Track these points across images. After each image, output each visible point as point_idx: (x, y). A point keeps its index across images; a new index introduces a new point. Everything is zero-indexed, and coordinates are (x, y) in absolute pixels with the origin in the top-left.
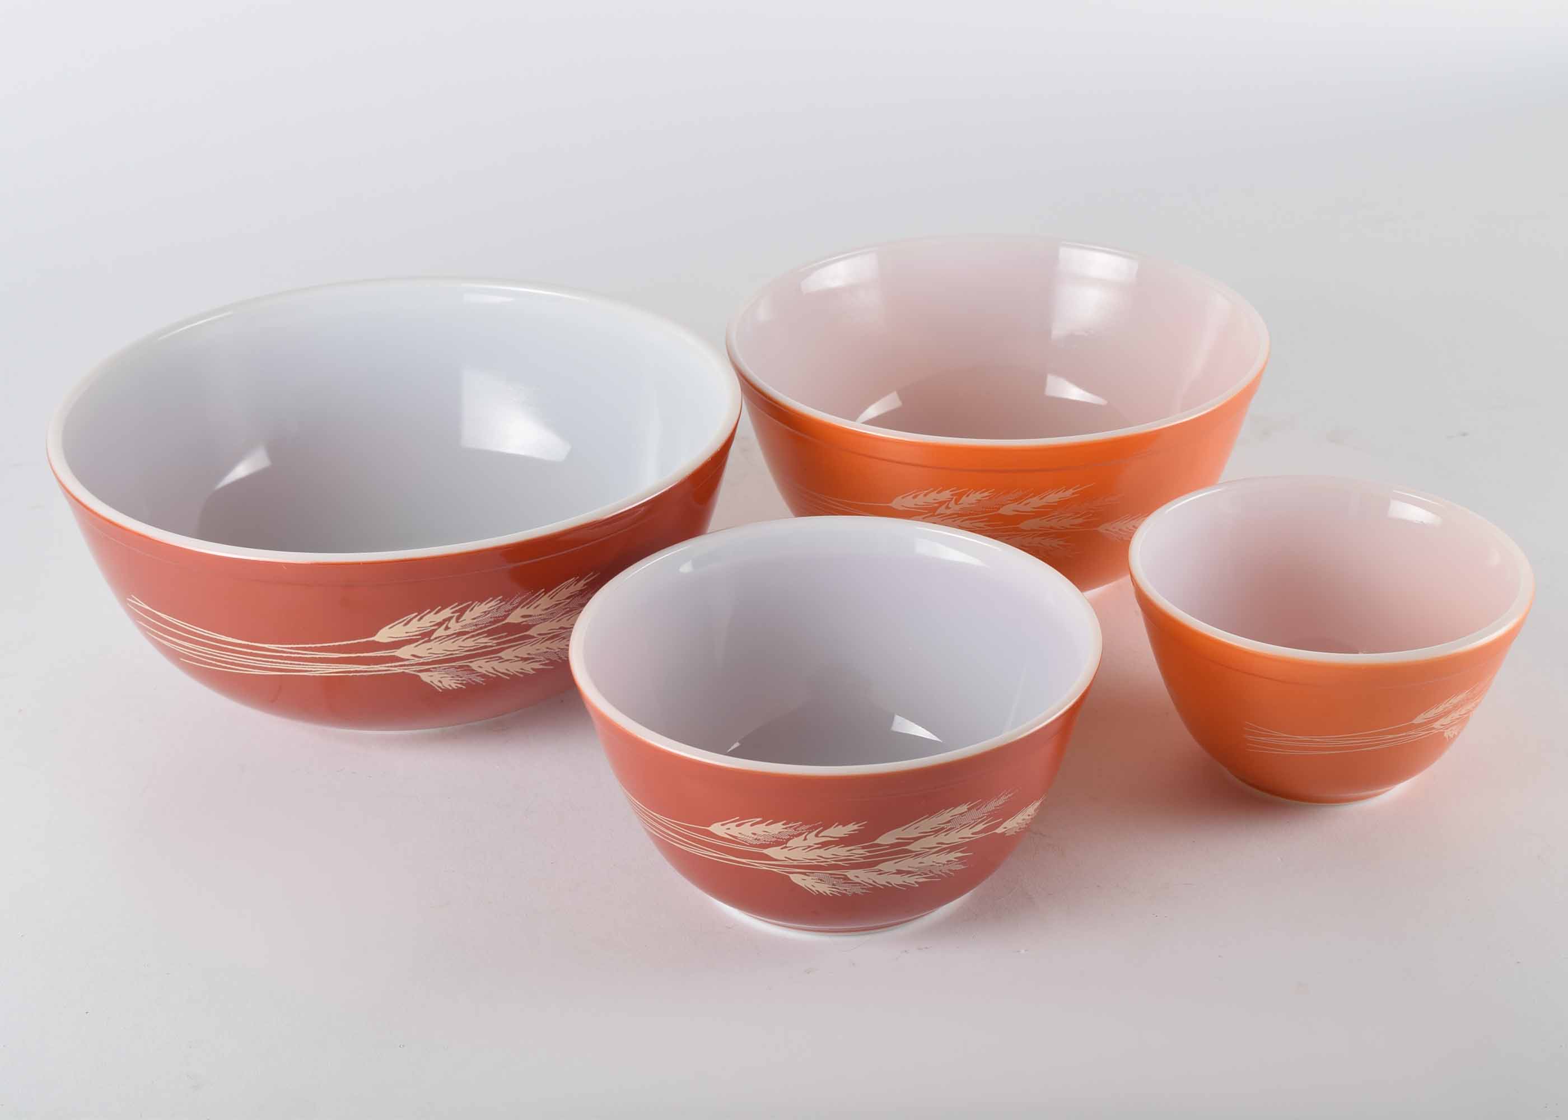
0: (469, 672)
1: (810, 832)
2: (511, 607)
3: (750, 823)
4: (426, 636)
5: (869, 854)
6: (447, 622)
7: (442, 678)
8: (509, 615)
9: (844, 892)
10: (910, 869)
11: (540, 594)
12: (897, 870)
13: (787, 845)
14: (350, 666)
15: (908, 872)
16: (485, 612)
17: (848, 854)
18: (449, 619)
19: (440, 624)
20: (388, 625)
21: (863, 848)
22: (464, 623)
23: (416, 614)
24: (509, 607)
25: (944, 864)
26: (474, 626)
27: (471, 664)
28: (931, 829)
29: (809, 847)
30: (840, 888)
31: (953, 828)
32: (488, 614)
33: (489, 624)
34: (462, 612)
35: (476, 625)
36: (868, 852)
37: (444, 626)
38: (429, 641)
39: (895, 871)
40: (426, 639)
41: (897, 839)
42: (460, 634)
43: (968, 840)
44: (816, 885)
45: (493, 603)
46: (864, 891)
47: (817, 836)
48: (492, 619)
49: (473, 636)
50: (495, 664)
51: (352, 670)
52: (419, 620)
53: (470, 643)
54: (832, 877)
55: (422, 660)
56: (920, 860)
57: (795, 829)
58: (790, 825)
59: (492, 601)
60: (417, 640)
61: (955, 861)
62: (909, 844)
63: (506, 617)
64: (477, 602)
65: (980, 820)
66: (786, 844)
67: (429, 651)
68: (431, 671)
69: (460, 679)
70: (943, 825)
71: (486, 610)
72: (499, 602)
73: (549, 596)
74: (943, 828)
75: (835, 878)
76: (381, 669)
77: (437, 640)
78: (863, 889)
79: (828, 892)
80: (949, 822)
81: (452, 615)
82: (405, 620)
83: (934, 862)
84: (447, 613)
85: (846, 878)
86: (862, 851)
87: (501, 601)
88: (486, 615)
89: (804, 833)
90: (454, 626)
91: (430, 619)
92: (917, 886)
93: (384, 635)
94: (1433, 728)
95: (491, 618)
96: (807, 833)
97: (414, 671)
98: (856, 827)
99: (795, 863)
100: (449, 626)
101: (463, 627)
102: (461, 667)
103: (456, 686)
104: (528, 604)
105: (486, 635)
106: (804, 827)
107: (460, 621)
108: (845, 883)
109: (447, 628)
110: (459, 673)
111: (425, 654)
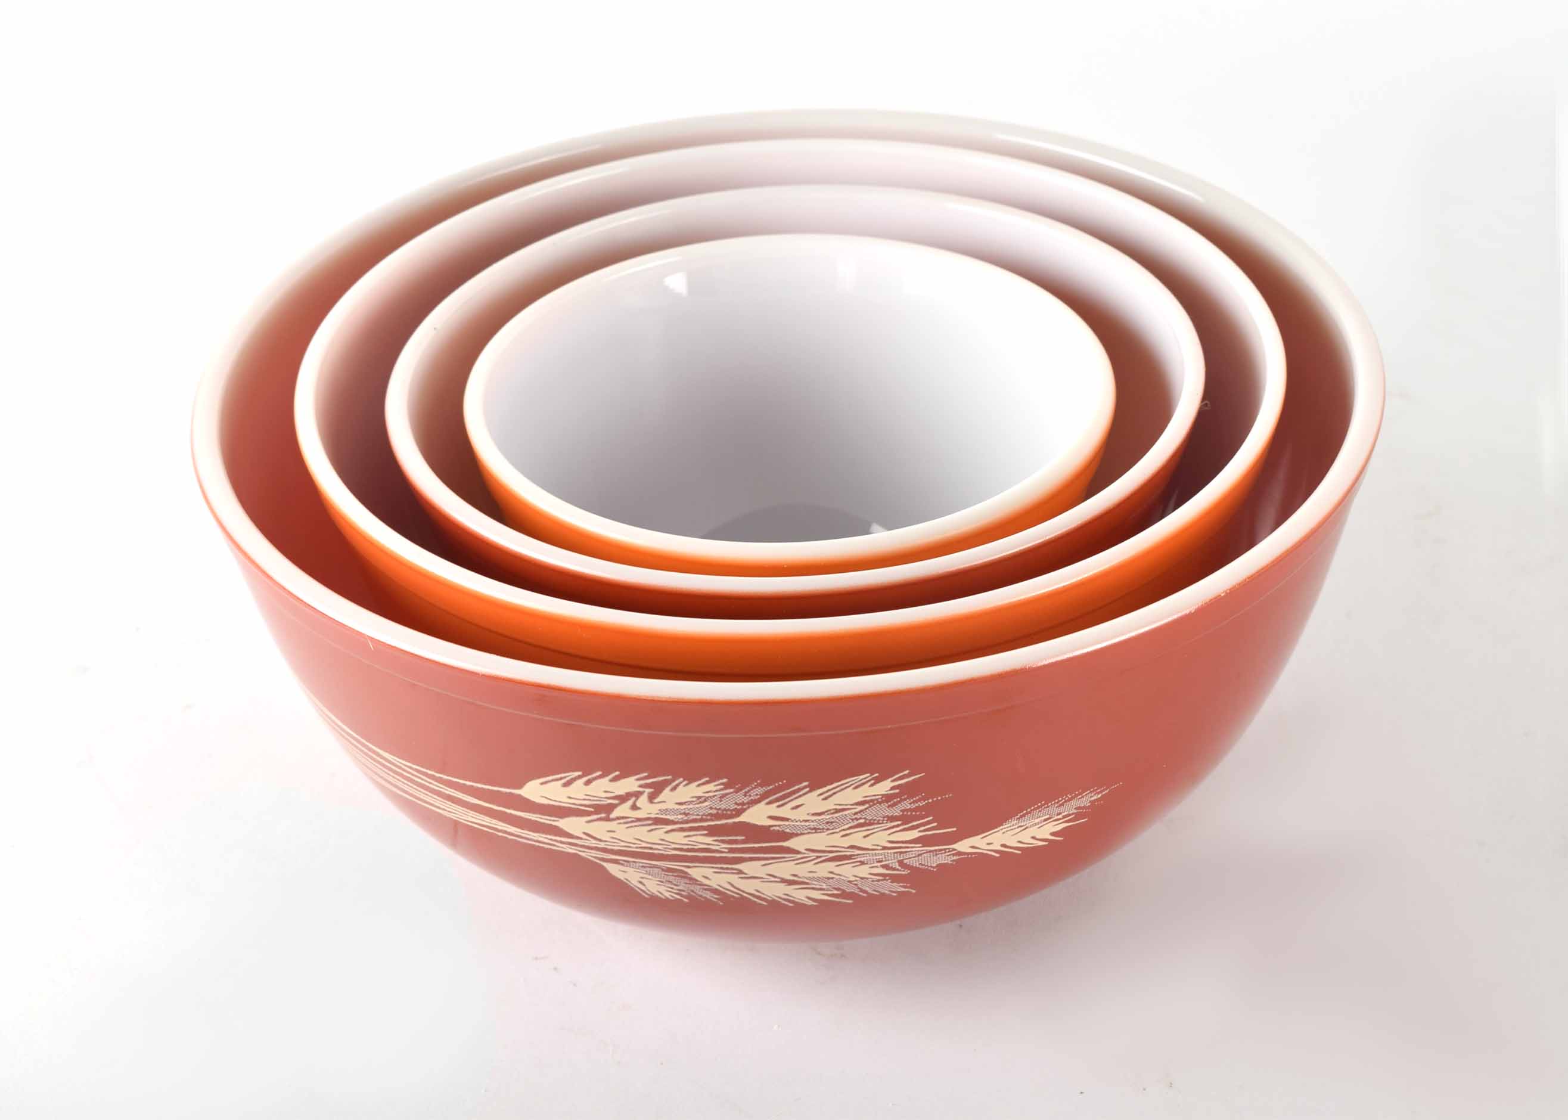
0: (687, 881)
2: (746, 800)
4: (603, 810)
6: (633, 799)
7: (642, 878)
8: (743, 810)
11: (799, 790)
14: (494, 821)
16: (699, 798)
18: (637, 795)
19: (623, 799)
20: (539, 777)
22: (663, 806)
23: (580, 773)
24: (740, 797)
26: (681, 814)
27: (688, 870)
32: (705, 801)
33: (709, 817)
34: (657, 790)
35: (686, 814)
37: (630, 803)
38: (608, 819)
40: (603, 815)
42: (658, 821)
45: (711, 787)
48: (715, 811)
49: (682, 830)
50: (734, 879)
51: (500, 828)
52: (588, 783)
53: (679, 839)
55: (602, 845)
59: (707, 782)
60: (589, 814)
63: (739, 813)
64: (681, 779)
67: (612, 835)
68: (622, 865)
69: (675, 887)
71: (701, 794)
72: (722, 787)
73: (821, 794)
76: (540, 839)
77: (622, 821)
81: (641, 789)
82: (565, 777)
84: (630, 784)
87: (726, 786)
88: (701, 803)
90: (647, 808)
91: (603, 788)
93: (534, 790)
95: (711, 808)
97: (595, 857)
100: (638, 804)
101: (664, 811)
102: (669, 870)
103: (672, 896)
104: (777, 800)
105: (706, 832)
107: (656, 801)
109: (634, 807)
110: (671, 879)
111: (606, 837)
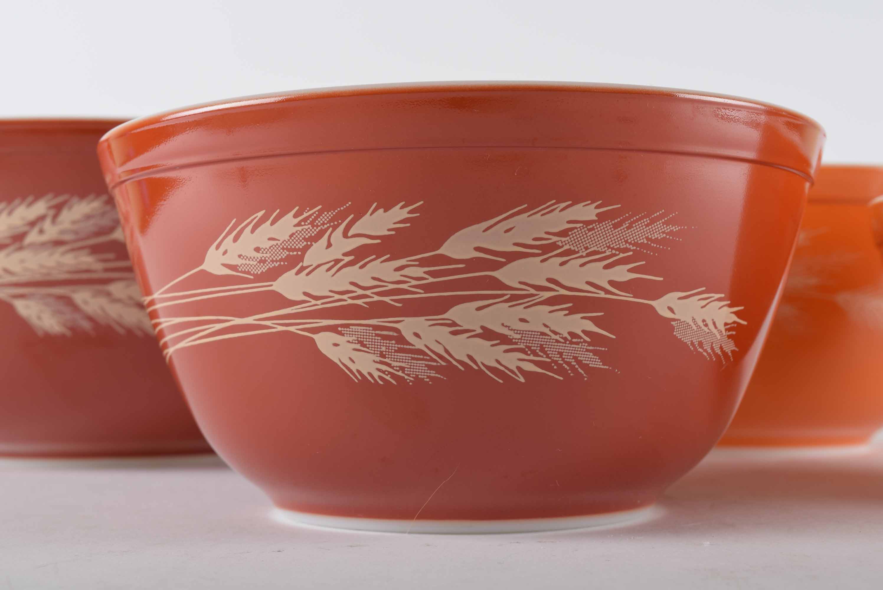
0: (72, 309)
1: (335, 228)
3: (250, 227)
4: (17, 240)
5: (431, 280)
6: (41, 222)
7: (40, 312)
8: (118, 228)
9: (400, 373)
10: (505, 331)
12: (482, 327)
13: (305, 264)
15: (504, 340)
16: (88, 216)
17: (397, 276)
18: (44, 217)
19: (32, 224)
21: (422, 263)
22: (61, 227)
25: (565, 339)
26: (74, 234)
27: (74, 296)
28: (535, 239)
29: (337, 261)
30: (394, 364)
31: (575, 252)
32: (92, 219)
33: (92, 236)
35: (78, 234)
36: (432, 274)
37: (38, 227)
38: (21, 248)
39: (480, 331)
40: (19, 245)
41: (477, 249)
42: (58, 243)
43: (602, 295)
44: (355, 355)
46: (433, 374)
47: (345, 235)
48: (98, 230)
49: (74, 250)
50: (103, 301)
52: (10, 213)
53: (71, 260)
54: (377, 335)
55: (14, 279)
56: (520, 311)
57: (312, 223)
58: (305, 215)
60: (7, 246)
61: (585, 341)
62: (498, 266)
63: (113, 230)
64: (77, 199)
66: (302, 261)
67: (23, 266)
68: (27, 299)
69: (62, 318)
70: (555, 239)
71: (89, 213)
74: (554, 246)
75: (384, 337)
77: (31, 248)
78: (430, 367)
79: (376, 374)
80: (564, 233)
81: (47, 212)
83: (546, 326)
84: (40, 207)
85: (401, 339)
86: (419, 272)
88: (89, 220)
89: (325, 231)
90: (50, 231)
91: (20, 215)
92: (522, 380)
95: (95, 227)
96: (331, 229)
97: (7, 296)
98: (404, 214)
99: (319, 305)
100: (44, 229)
102: (61, 297)
103: (60, 331)
105: (89, 251)
106: (327, 216)
107: (56, 222)
108: (400, 350)
109: (41, 232)
110: (61, 309)
111: (16, 268)
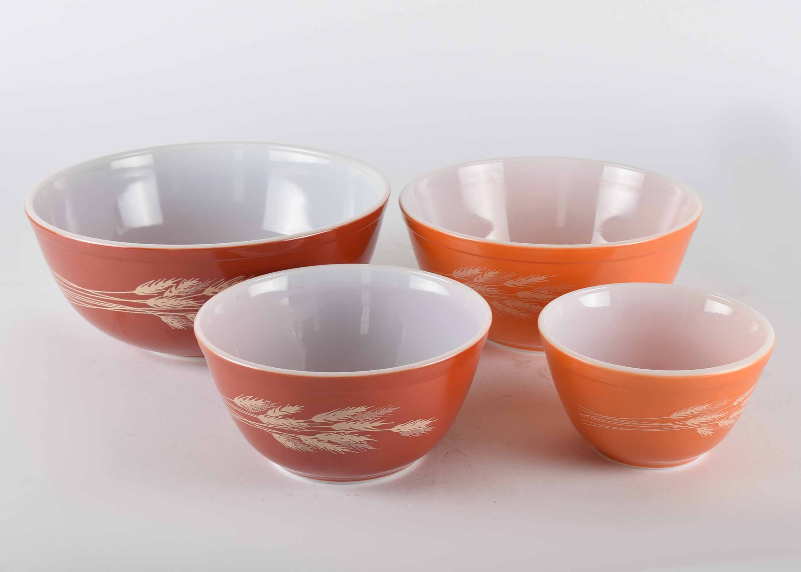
0: (186, 320)
1: (276, 408)
2: (205, 286)
3: (249, 399)
4: (160, 294)
5: (309, 427)
6: (170, 289)
7: (172, 321)
8: (204, 290)
9: (301, 449)
10: (336, 441)
11: (221, 282)
12: (328, 440)
13: (267, 415)
14: (126, 307)
15: (336, 443)
16: (191, 286)
17: (298, 424)
18: (171, 287)
19: (167, 289)
20: (141, 285)
21: (306, 422)
22: (179, 290)
23: (154, 281)
24: (203, 285)
25: (358, 443)
26: (185, 293)
27: (187, 315)
28: (344, 418)
29: (278, 417)
30: (299, 446)
31: (359, 420)
32: (192, 287)
33: (194, 294)
34: (178, 283)
35: (187, 293)
36: (310, 425)
37: (169, 290)
38: (162, 298)
39: (327, 441)
40: (161, 296)
41: (324, 420)
42: (178, 296)
43: (370, 430)
44: (286, 442)
45: (194, 282)
46: (313, 450)
47: (280, 410)
48: (195, 291)
49: (185, 299)
51: (127, 309)
52: (156, 284)
53: (184, 303)
54: (293, 438)
55: (160, 309)
56: (341, 436)
57: (269, 404)
58: (266, 402)
59: (193, 280)
60: (156, 296)
61: (365, 443)
62: (332, 425)
63: (203, 291)
64: (185, 279)
65: (376, 419)
66: (266, 413)
67: (164, 304)
68: (166, 316)
69: (183, 323)
70: (351, 417)
71: (191, 285)
72: (197, 281)
73: (228, 283)
74: (351, 419)
75: (295, 439)
76: (141, 310)
77: (167, 298)
78: (312, 449)
79: (294, 448)
80: (354, 415)
81: (173, 284)
82: (149, 283)
83: (350, 440)
84: (169, 283)
85: (300, 440)
86: (305, 424)
87: (199, 281)
88: (191, 288)
89: (273, 408)
90: (175, 292)
91: (161, 285)
92: (344, 454)
93: (140, 290)
94: (686, 425)
95: (194, 290)
96: (274, 408)
97: (158, 314)
98: (299, 408)
99: (273, 426)
100: (172, 291)
101: (179, 292)
102: (181, 316)
103: (181, 327)
104: (215, 286)
105: (192, 299)
106: (273, 404)
107: (177, 288)
108: (300, 443)
109: (171, 292)
110: (182, 320)
111: (161, 305)
